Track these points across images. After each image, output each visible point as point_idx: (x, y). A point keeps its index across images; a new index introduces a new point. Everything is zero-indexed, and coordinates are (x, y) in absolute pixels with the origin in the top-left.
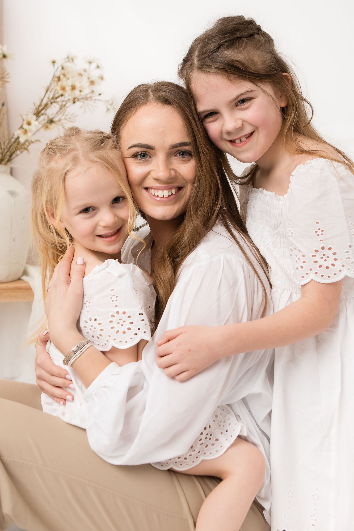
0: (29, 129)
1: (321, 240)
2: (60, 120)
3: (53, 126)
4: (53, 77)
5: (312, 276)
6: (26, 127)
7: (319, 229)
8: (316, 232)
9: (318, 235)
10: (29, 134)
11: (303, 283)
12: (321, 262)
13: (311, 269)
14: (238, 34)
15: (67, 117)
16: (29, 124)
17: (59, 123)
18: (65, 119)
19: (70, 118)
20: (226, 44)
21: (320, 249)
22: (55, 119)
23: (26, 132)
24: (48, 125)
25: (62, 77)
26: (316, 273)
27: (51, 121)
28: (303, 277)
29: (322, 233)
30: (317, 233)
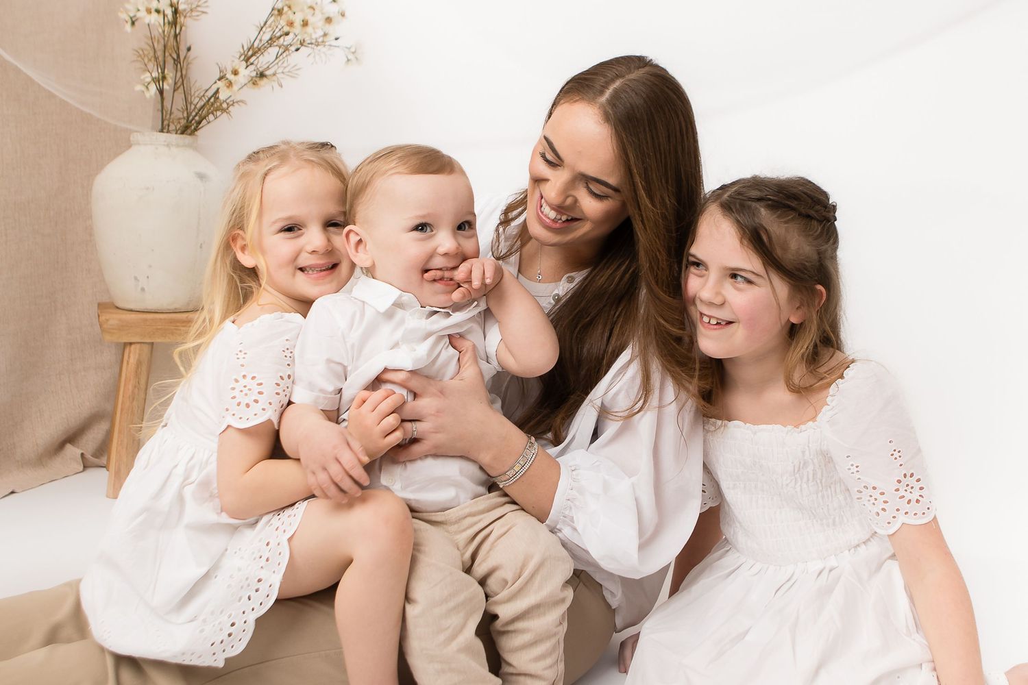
0: (236, 81)
1: (901, 465)
2: (274, 74)
3: (264, 81)
4: (273, 10)
5: (902, 518)
6: (230, 76)
7: (895, 451)
8: (892, 455)
9: (896, 458)
10: (235, 88)
11: (891, 531)
12: (908, 496)
13: (898, 510)
14: (794, 204)
15: (287, 70)
16: (235, 73)
17: (274, 78)
18: (283, 73)
19: (289, 72)
20: (770, 202)
21: (902, 478)
22: (267, 73)
23: (230, 84)
24: (257, 79)
25: (286, 9)
26: (906, 513)
27: (262, 75)
28: (889, 523)
29: (899, 454)
30: (894, 457)
